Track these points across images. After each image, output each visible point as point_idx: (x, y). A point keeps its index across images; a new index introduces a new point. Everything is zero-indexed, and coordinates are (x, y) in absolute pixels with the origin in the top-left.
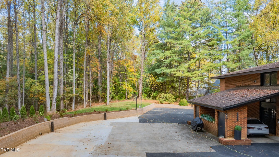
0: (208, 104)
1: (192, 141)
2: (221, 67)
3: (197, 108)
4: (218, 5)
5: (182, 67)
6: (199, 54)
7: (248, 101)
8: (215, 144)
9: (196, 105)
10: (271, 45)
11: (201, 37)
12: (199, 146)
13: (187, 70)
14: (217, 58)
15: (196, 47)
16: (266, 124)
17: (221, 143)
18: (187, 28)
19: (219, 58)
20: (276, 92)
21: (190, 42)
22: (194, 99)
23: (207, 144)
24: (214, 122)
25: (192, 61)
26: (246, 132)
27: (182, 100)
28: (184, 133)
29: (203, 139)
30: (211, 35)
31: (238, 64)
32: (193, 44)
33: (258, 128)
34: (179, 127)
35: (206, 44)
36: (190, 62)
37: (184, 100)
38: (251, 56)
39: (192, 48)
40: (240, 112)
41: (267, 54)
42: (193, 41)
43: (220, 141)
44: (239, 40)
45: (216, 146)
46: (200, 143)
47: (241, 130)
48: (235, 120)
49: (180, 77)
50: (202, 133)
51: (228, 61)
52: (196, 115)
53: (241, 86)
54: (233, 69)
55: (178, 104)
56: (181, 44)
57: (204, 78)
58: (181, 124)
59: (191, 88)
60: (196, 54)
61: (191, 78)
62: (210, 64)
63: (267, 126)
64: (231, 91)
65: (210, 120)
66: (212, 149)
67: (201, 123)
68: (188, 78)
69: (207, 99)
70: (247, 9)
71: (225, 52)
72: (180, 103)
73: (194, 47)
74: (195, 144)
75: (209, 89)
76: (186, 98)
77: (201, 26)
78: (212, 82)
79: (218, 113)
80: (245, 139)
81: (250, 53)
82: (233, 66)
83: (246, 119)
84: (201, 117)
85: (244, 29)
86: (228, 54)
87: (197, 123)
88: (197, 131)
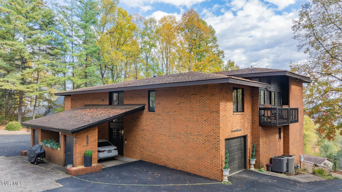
0: (52, 126)
1: (29, 178)
2: (65, 81)
3: (36, 133)
4: (63, 10)
5: (11, 77)
6: (38, 63)
7: (99, 121)
8: (62, 176)
9: (34, 129)
10: (115, 64)
11: (41, 42)
12: (41, 184)
13: (20, 81)
14: (61, 70)
15: (33, 53)
16: (115, 145)
17: (69, 174)
18: (21, 26)
19: (63, 70)
20: (124, 112)
21: (25, 45)
22: (31, 120)
23: (51, 179)
24: (59, 149)
25: (28, 70)
26: (96, 157)
27: (11, 123)
28: (15, 170)
29: (45, 172)
30: (53, 42)
31: (85, 81)
32: (30, 48)
33: (108, 151)
34: (7, 161)
35: (46, 52)
36: (25, 72)
37: (15, 122)
38: (98, 73)
39: (28, 53)
40: (90, 134)
41: (112, 73)
42: (30, 45)
43: (68, 172)
44: (86, 55)
45: (64, 179)
46: (40, 179)
47: (92, 155)
48: (85, 144)
49: (8, 90)
50: (43, 164)
51: (73, 76)
52: (34, 142)
53: (89, 105)
54: (79, 86)
55: (5, 128)
56: (12, 45)
57: (44, 93)
58: (10, 156)
59: (25, 106)
60: (33, 62)
61: (26, 93)
62: (52, 77)
63: (116, 148)
64: (79, 111)
65: (54, 146)
66: (59, 184)
67: (43, 151)
68: (21, 93)
69: (49, 120)
70: (94, 23)
71: (70, 64)
72: (7, 127)
73: (31, 53)
74: (34, 182)
75: (50, 108)
76: (17, 120)
77: (41, 28)
78: (54, 98)
79: (65, 136)
80: (95, 165)
81: (97, 70)
82: (79, 82)
83: (97, 141)
84: (41, 144)
85: (91, 43)
86: (73, 67)
87: (37, 152)
88: (36, 163)
